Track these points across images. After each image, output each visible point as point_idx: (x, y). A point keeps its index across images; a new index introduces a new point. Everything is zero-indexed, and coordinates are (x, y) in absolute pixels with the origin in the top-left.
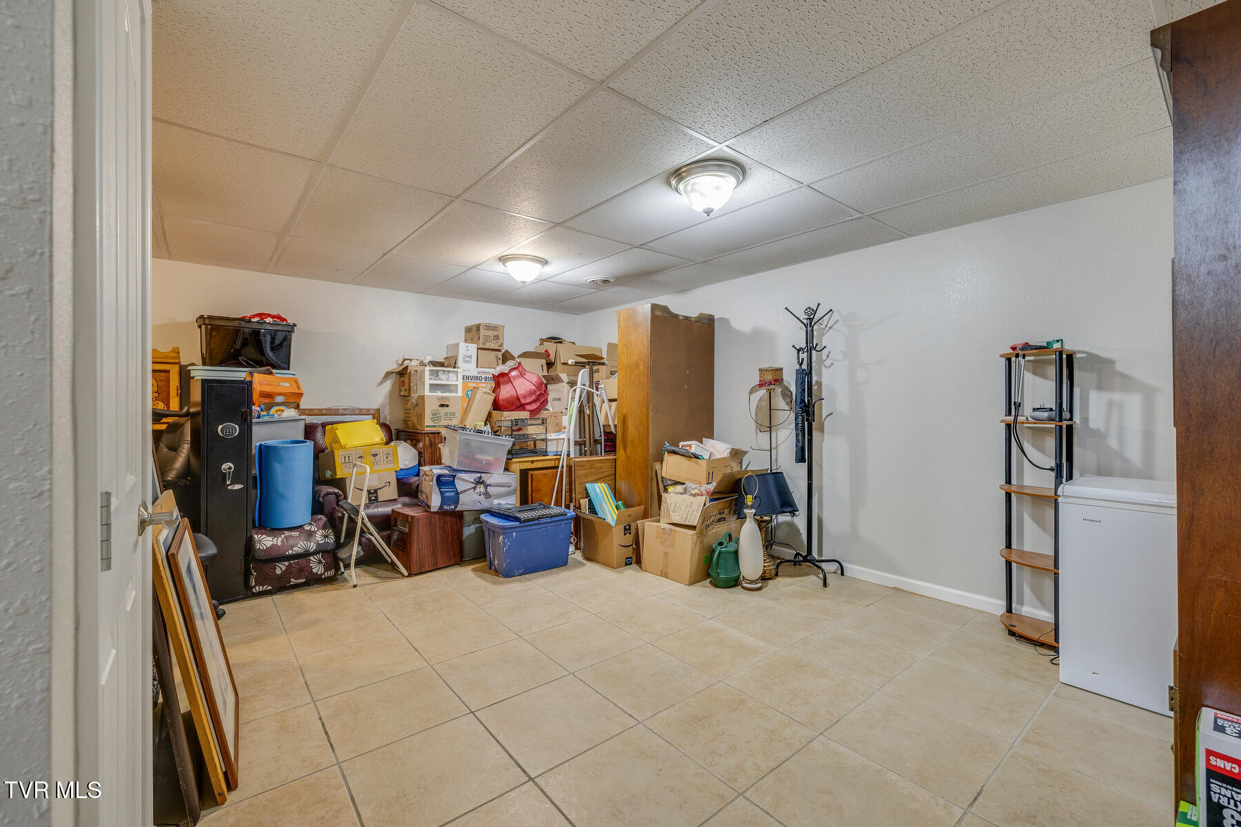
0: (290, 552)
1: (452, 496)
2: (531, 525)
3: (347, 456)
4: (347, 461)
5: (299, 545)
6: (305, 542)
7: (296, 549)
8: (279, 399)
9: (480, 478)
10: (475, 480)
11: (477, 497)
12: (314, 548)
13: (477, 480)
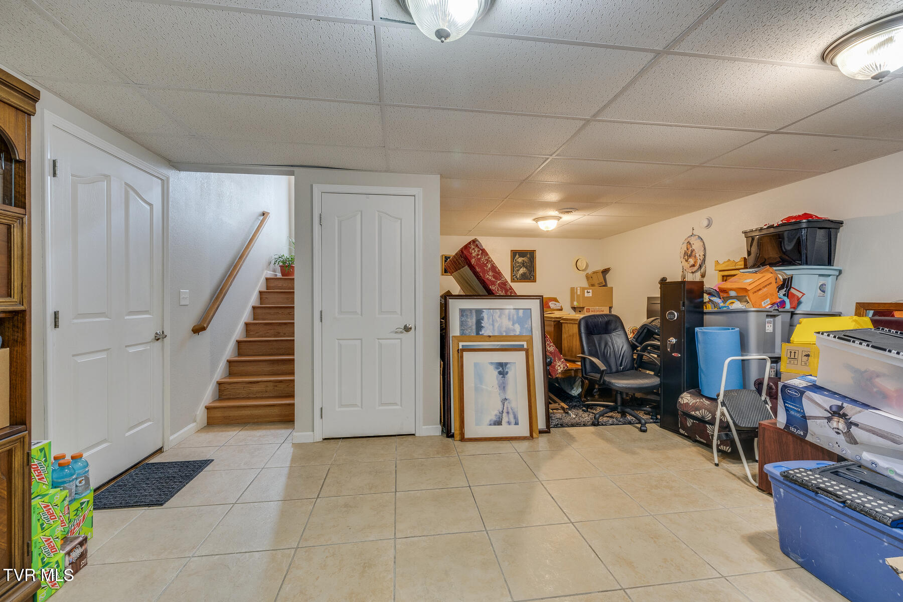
0: (693, 413)
1: (798, 418)
2: (803, 494)
3: (793, 352)
4: (792, 356)
5: (701, 411)
6: (706, 411)
7: (697, 412)
8: (733, 293)
9: (841, 408)
10: (831, 407)
11: (833, 434)
12: (709, 418)
13: (834, 409)
